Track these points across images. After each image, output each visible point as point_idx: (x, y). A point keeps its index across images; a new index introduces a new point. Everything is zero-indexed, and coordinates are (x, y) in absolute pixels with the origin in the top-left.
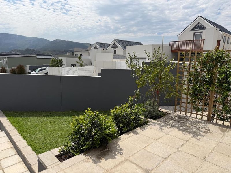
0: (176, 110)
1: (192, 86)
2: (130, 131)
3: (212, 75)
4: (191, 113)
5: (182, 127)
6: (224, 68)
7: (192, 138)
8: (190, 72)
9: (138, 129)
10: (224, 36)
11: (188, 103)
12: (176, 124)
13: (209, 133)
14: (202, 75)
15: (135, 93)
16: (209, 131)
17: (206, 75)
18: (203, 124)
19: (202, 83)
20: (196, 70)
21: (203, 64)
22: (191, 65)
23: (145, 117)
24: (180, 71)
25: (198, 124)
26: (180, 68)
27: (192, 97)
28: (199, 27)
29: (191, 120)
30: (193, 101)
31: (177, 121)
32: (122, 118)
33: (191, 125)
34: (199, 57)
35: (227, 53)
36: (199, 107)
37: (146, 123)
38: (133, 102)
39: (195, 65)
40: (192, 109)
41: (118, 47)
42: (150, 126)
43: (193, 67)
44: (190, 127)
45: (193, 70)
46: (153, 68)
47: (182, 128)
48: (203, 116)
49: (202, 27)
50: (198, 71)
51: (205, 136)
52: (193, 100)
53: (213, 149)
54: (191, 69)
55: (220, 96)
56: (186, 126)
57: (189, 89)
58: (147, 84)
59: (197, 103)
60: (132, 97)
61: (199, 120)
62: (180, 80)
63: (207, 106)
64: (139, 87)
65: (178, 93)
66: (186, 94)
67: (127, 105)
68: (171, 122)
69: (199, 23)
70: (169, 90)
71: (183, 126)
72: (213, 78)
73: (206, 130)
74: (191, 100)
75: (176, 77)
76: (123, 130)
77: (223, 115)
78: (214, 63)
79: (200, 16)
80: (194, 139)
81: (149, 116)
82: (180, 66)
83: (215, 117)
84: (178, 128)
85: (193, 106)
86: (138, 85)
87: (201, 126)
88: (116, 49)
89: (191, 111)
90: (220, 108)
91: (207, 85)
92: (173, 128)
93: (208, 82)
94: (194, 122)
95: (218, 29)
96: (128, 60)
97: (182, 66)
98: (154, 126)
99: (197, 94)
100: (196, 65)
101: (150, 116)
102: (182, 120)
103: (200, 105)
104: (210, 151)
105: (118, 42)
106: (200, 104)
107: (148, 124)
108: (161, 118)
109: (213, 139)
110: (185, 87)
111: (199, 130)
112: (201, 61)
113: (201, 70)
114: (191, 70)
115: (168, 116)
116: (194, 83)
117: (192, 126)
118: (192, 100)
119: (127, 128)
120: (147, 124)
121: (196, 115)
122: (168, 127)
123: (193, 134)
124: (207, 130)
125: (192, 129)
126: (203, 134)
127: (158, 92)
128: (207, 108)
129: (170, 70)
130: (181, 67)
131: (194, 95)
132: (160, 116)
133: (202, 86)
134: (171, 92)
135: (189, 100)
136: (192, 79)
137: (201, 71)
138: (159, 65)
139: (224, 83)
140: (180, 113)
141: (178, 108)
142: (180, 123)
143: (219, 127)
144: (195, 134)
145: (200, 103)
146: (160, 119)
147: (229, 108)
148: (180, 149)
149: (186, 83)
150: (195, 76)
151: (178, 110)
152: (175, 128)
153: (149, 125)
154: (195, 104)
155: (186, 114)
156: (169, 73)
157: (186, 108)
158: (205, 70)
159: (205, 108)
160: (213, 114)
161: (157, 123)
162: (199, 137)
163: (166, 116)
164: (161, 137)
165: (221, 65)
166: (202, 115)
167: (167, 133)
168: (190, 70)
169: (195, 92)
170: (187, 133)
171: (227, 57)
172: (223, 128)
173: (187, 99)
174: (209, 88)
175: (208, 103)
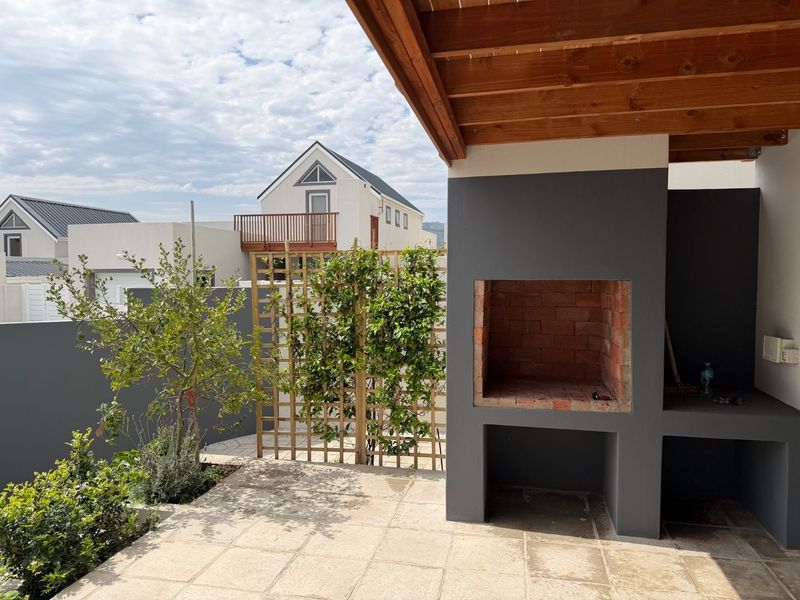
0: (263, 448)
1: (303, 360)
2: (80, 576)
3: (353, 321)
4: (310, 450)
5: (281, 505)
6: (382, 301)
7: (313, 538)
8: (292, 319)
9: (119, 556)
10: (387, 207)
11: (296, 418)
12: (260, 502)
13: (363, 503)
14: (329, 326)
15: (100, 415)
16: (361, 499)
17: (340, 325)
18: (344, 480)
19: (330, 350)
20: (308, 310)
21: (329, 291)
22: (295, 297)
23: (149, 502)
24: (264, 315)
25: (329, 483)
26: (261, 306)
27: (306, 395)
28: (317, 175)
29: (309, 474)
30: (313, 407)
31: (264, 488)
32: (36, 533)
33: (308, 491)
34: (315, 271)
35: (384, 258)
36: (332, 424)
37: (151, 526)
38: (90, 454)
39: (305, 294)
40: (309, 435)
41: (28, 228)
42: (169, 532)
43: (300, 301)
44: (307, 498)
45: (301, 310)
46: (164, 311)
47: (281, 508)
48: (345, 453)
49: (326, 177)
50: (315, 314)
51: (349, 518)
52: (312, 404)
53: (374, 556)
54: (294, 307)
55: (381, 385)
56: (294, 497)
57: (295, 374)
58: (149, 373)
59: (322, 414)
60: (84, 432)
61: (334, 469)
62: (267, 345)
63: (353, 417)
64: (115, 385)
65: (262, 389)
66: (286, 391)
67: (64, 468)
68: (245, 497)
69: (317, 163)
70: (231, 383)
71: (285, 501)
72: (358, 331)
73: (353, 498)
74: (304, 409)
75: (251, 339)
76: (46, 583)
77: (394, 438)
78: (356, 286)
79: (317, 142)
80: (319, 537)
81: (164, 496)
82: (262, 301)
83: (377, 449)
84: (269, 513)
85: (313, 424)
86: (111, 379)
87: (339, 487)
88: (20, 235)
89: (309, 444)
90: (384, 417)
91: (344, 353)
92: (252, 517)
93: (346, 343)
94: (319, 478)
95: (369, 184)
96: (56, 288)
97: (267, 300)
98: (182, 530)
99: (320, 386)
100: (309, 296)
101: (167, 493)
102: (282, 479)
103: (332, 419)
104: (364, 564)
105: (27, 207)
106: (333, 416)
107: (158, 526)
108: (211, 490)
109: (371, 522)
110: (284, 367)
111: (334, 503)
112: (319, 282)
113: (323, 310)
114: (297, 310)
115: (236, 478)
116: (307, 352)
117: (312, 493)
118: (306, 407)
119: (63, 568)
120: (154, 529)
121: (323, 453)
122: (233, 517)
123: (315, 520)
124: (356, 495)
125: (313, 504)
126: (345, 512)
127: (191, 396)
128: (353, 425)
129: (227, 316)
130: (265, 304)
131: (312, 390)
132: (206, 483)
133: (331, 358)
134: (241, 391)
135: (299, 409)
136: (300, 339)
137: (325, 314)
138: (184, 303)
139: (384, 343)
140: (277, 458)
141: (268, 439)
142: (275, 494)
143: (388, 477)
144: (322, 520)
145: (331, 411)
146: (208, 495)
147: (406, 413)
148: (273, 590)
149: (284, 352)
150: (309, 329)
151: (267, 448)
152: (258, 516)
153: (161, 530)
154: (317, 418)
155: (293, 458)
156: (227, 325)
157: (294, 435)
158: (335, 310)
159: (346, 424)
160: (369, 441)
161: (194, 513)
162: (335, 526)
163: (227, 479)
164: (207, 566)
165: (373, 293)
166: (342, 450)
167: (232, 544)
168: (292, 312)
169: (313, 379)
170: (296, 524)
171: (385, 270)
172: (397, 478)
173: (294, 404)
174: (351, 364)
175: (353, 408)
